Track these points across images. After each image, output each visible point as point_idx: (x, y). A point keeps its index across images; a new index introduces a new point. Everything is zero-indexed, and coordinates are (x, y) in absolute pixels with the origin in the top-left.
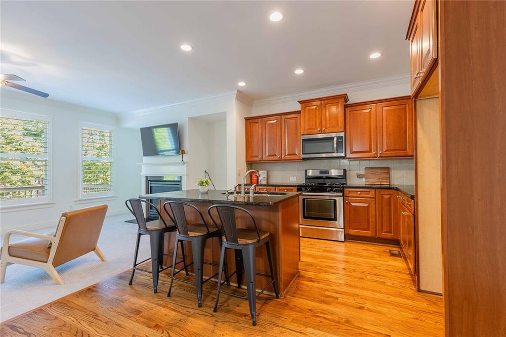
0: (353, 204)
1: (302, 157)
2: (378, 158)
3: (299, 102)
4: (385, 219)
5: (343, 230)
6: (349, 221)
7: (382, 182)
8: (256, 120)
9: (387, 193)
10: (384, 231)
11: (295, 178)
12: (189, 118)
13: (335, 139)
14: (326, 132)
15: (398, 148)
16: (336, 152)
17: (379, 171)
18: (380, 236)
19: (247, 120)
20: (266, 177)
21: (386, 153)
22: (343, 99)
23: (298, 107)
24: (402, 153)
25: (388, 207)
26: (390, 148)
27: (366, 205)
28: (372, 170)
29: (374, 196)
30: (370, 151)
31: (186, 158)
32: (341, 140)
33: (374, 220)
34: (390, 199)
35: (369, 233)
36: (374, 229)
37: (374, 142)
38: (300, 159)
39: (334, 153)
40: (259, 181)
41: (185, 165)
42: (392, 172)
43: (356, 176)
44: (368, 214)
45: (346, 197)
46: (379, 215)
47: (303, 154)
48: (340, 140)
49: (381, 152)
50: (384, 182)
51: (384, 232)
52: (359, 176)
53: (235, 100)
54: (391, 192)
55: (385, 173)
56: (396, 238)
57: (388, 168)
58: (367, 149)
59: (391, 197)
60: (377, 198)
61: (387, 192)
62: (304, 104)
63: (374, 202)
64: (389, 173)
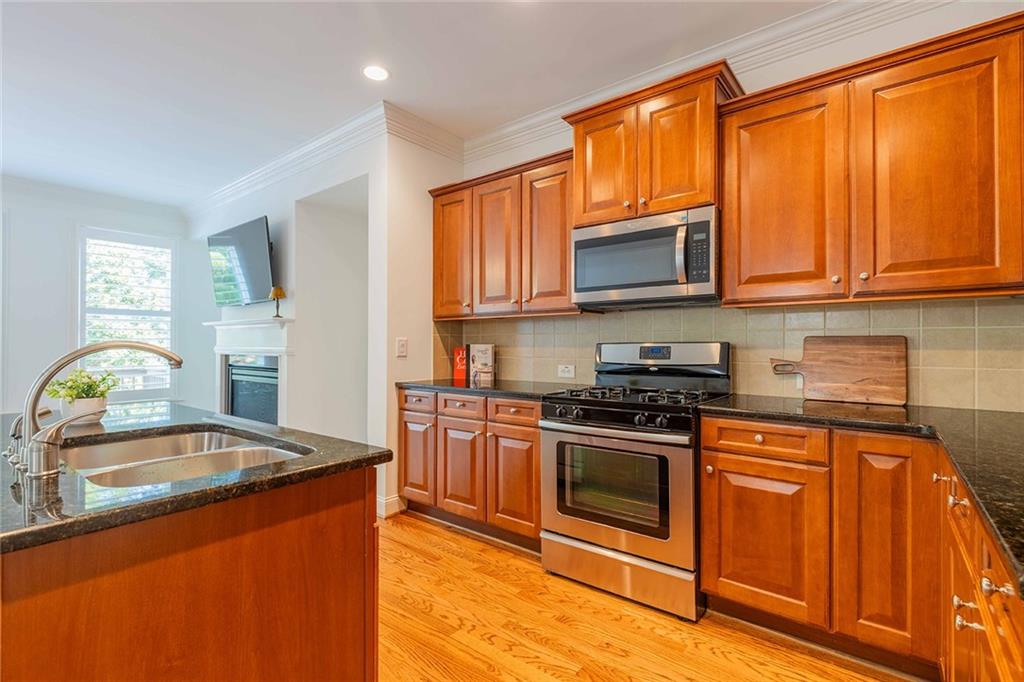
0: (737, 480)
1: (574, 300)
2: (851, 299)
3: (565, 118)
4: (877, 559)
5: (691, 577)
6: (720, 545)
7: (877, 393)
8: (457, 196)
9: (883, 448)
10: (866, 611)
11: (572, 368)
12: (297, 202)
13: (681, 234)
14: (651, 210)
15: (946, 255)
16: (682, 278)
17: (863, 351)
18: (848, 631)
19: (437, 196)
20: (490, 362)
21: (890, 279)
22: (713, 84)
23: (564, 138)
24: (966, 275)
25: (888, 510)
26: (907, 257)
27: (789, 490)
28: (833, 347)
29: (824, 458)
30: (819, 273)
31: (287, 309)
32: (702, 236)
33: (823, 555)
34: (897, 475)
35: (797, 608)
36: (823, 595)
37: (834, 235)
38: (570, 310)
39: (676, 282)
40: (472, 374)
41: (285, 328)
42: (920, 357)
43: (770, 367)
44: (797, 530)
45: (708, 449)
46: (844, 539)
47: (577, 290)
48: (697, 237)
49: (863, 275)
50: (884, 393)
51: (869, 618)
52: (782, 369)
53: (387, 135)
54: (906, 444)
55: (887, 358)
56: (926, 654)
57: (904, 342)
58: (809, 266)
59: (902, 466)
60: (836, 466)
61: (883, 442)
62: (581, 125)
63: (824, 482)
64: (906, 358)
